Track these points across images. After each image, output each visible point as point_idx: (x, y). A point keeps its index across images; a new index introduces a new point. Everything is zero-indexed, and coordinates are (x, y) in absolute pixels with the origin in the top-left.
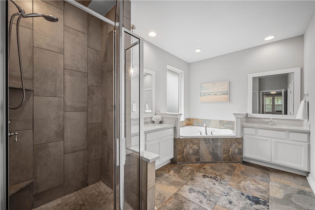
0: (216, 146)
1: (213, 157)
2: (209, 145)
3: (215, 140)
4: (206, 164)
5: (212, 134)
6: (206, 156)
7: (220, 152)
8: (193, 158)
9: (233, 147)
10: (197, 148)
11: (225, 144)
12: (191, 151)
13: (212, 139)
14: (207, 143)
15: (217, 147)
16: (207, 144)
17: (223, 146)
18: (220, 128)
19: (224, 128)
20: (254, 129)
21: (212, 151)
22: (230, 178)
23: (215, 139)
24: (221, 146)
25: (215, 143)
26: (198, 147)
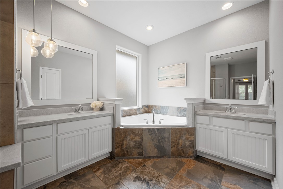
0: (162, 138)
1: (158, 151)
2: (154, 136)
3: (161, 130)
4: (150, 160)
5: (160, 123)
6: (150, 150)
7: (167, 146)
8: (135, 152)
9: (184, 138)
10: (139, 140)
11: (174, 135)
12: (132, 144)
13: (158, 129)
14: (152, 134)
15: (163, 138)
16: (152, 136)
17: (170, 137)
18: (177, 116)
19: (181, 115)
20: (208, 117)
21: (157, 143)
22: (168, 182)
23: (162, 128)
24: (168, 138)
25: (161, 134)
26: (140, 138)
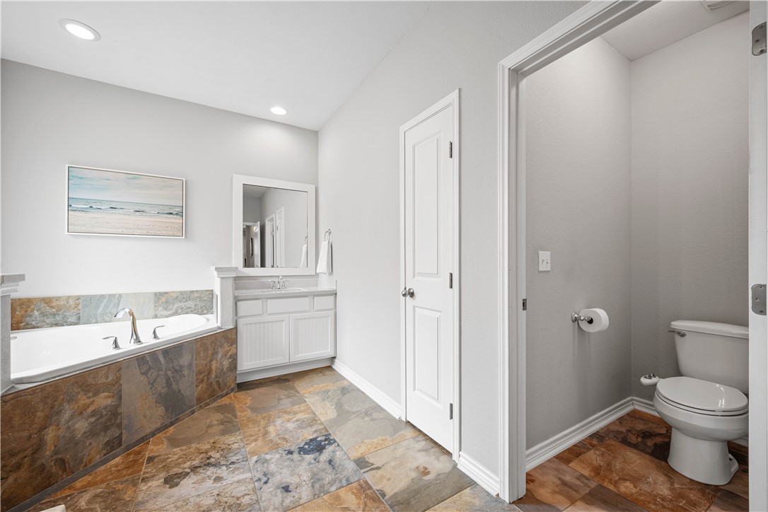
0: (176, 371)
1: (167, 410)
2: (155, 374)
3: (173, 351)
4: (148, 443)
5: (155, 337)
6: (145, 416)
7: (189, 387)
9: (220, 356)
10: (109, 401)
11: (202, 355)
13: (166, 352)
14: (150, 369)
15: (178, 371)
16: (149, 375)
17: (194, 362)
18: (156, 317)
19: (170, 313)
20: (260, 301)
21: (164, 391)
23: (174, 347)
24: (190, 366)
25: (173, 362)
26: (113, 396)
